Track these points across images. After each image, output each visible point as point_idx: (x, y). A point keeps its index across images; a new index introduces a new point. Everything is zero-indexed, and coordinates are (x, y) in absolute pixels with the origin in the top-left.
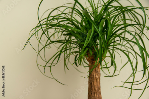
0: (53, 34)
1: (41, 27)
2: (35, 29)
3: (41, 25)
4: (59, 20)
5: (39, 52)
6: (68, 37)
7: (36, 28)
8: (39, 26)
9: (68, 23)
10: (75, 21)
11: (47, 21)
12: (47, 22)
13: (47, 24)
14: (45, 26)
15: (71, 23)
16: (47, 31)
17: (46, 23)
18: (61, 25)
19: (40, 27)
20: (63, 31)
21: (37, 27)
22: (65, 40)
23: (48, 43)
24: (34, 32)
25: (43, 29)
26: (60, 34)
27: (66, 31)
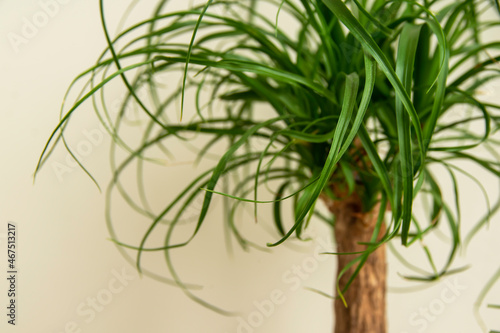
0: (175, 96)
1: (119, 67)
2: (90, 75)
3: (116, 59)
4: (201, 33)
5: (116, 174)
6: (239, 104)
7: (93, 69)
8: (108, 63)
9: (242, 46)
10: (272, 35)
11: (148, 37)
12: (149, 42)
13: (148, 51)
14: (141, 58)
15: (253, 43)
16: (149, 81)
17: (142, 44)
18: (209, 52)
19: (114, 65)
20: (219, 79)
21: (99, 65)
22: (230, 118)
23: (154, 134)
24: (88, 90)
25: (126, 74)
26: (206, 93)
27: (233, 81)
